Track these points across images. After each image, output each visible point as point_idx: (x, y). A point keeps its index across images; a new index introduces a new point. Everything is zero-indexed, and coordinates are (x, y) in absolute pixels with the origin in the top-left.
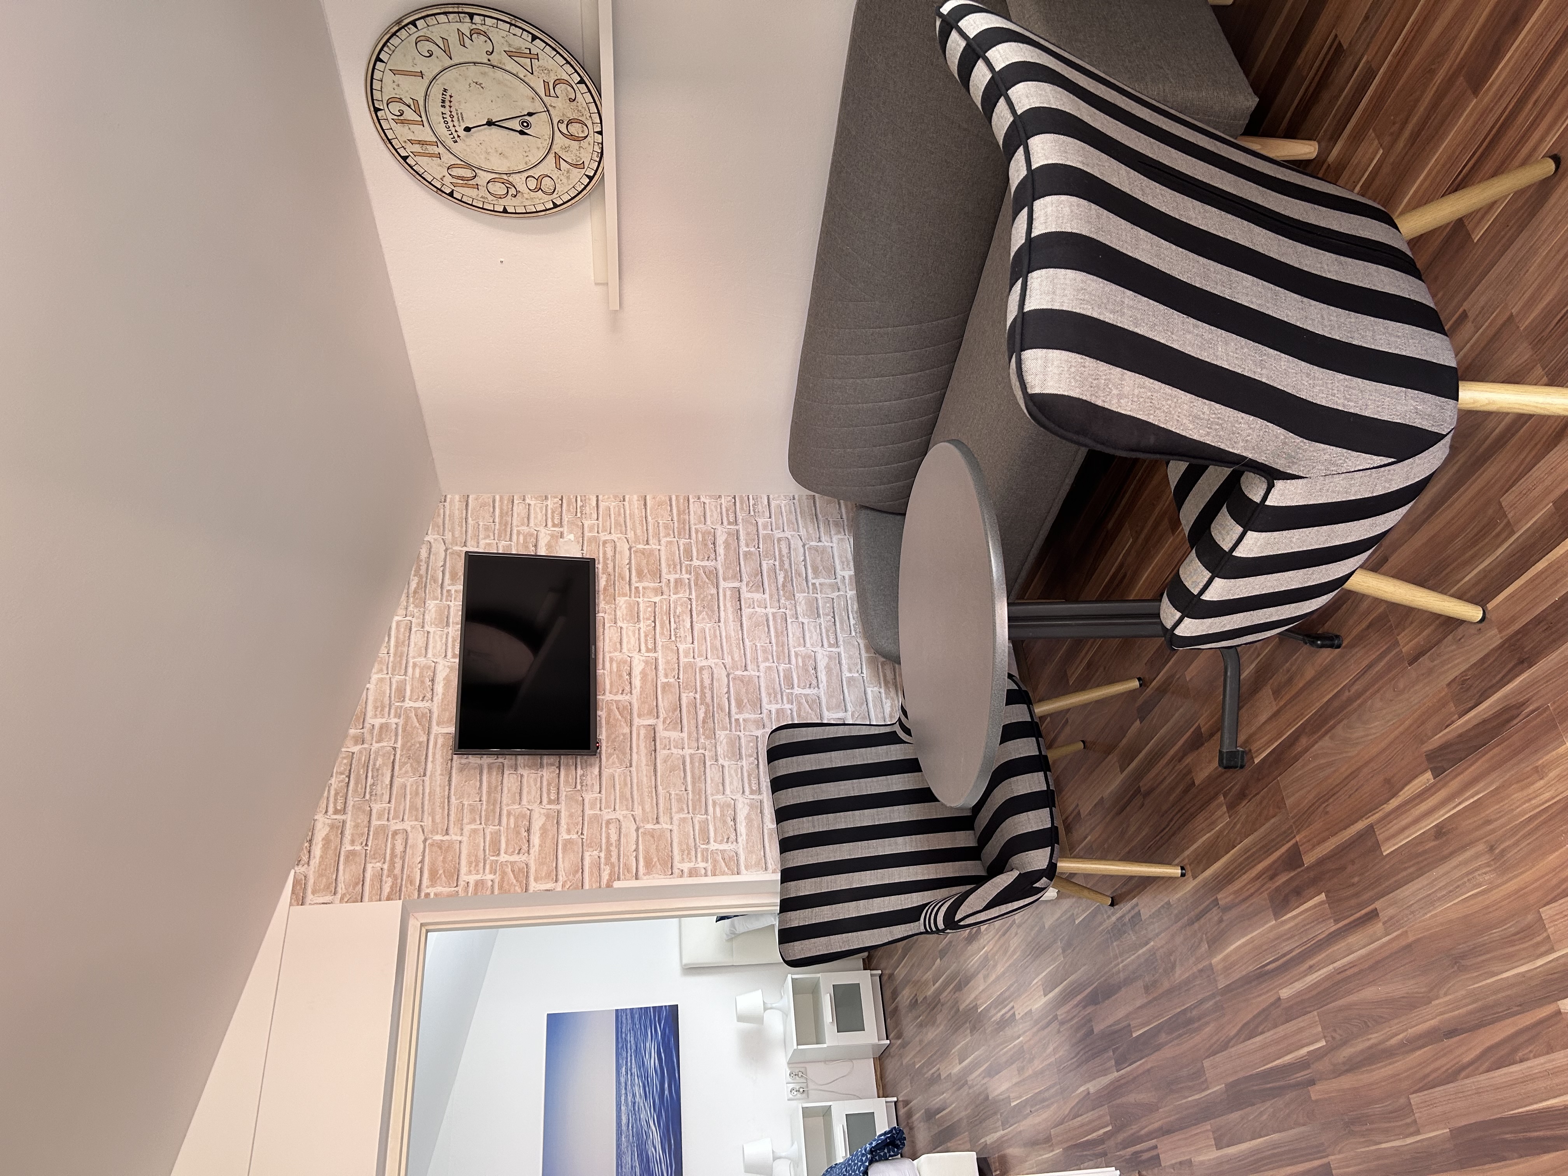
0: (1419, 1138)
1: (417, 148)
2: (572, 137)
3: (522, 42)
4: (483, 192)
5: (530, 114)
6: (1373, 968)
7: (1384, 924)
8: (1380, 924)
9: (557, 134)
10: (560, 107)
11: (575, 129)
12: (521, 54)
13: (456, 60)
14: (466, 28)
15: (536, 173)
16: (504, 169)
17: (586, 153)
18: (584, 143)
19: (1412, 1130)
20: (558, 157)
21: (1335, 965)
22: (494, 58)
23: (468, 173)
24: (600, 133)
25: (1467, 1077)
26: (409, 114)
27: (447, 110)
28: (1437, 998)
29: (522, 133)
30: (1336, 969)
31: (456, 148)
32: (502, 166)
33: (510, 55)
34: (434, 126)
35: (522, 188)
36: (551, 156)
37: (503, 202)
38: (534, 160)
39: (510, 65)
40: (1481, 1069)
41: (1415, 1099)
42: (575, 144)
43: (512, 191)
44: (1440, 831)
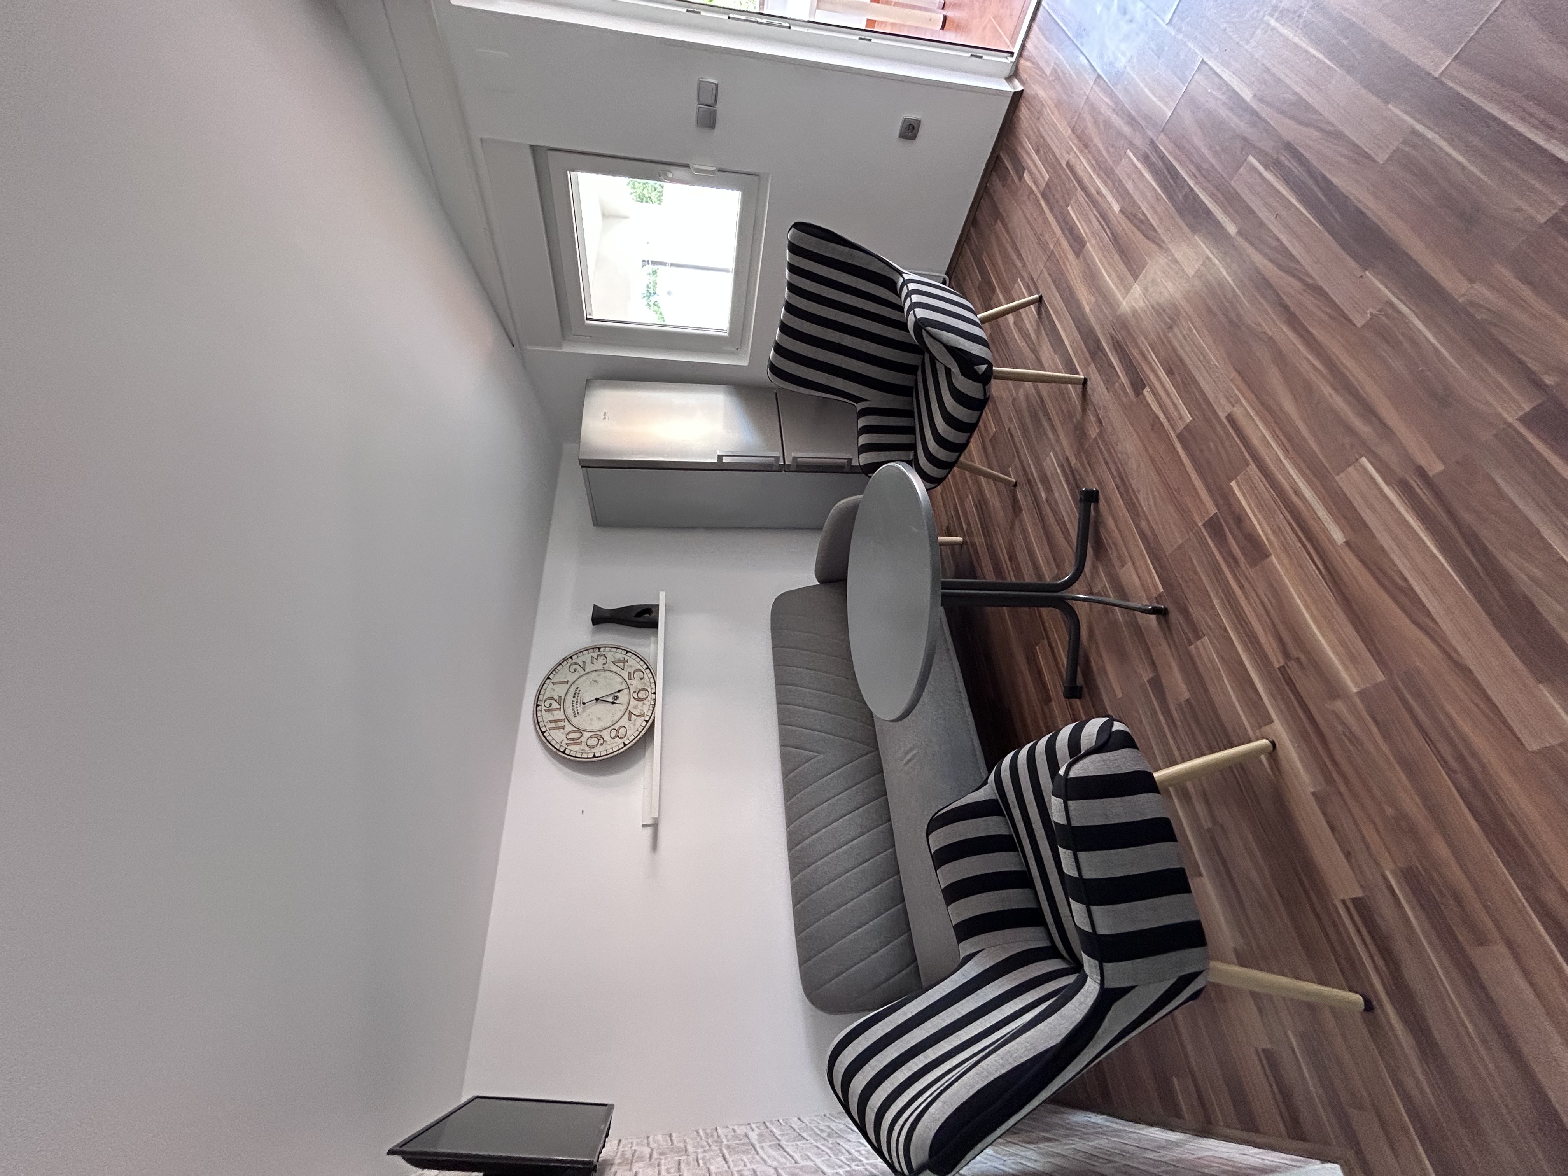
0: (1395, 300)
1: (553, 725)
2: (640, 699)
3: (620, 655)
4: (584, 746)
5: (619, 691)
6: (1268, 409)
7: (1233, 406)
8: (1235, 409)
9: (632, 699)
10: (635, 684)
11: (642, 695)
12: (619, 661)
13: (587, 671)
14: (595, 655)
15: (616, 726)
16: (598, 728)
17: (645, 708)
18: (646, 702)
19: (1390, 311)
20: (630, 713)
21: (1282, 458)
22: (606, 667)
23: (577, 735)
24: (655, 693)
25: (1311, 277)
26: (555, 705)
27: (575, 700)
28: (1265, 333)
29: (613, 703)
30: (1286, 457)
31: (575, 721)
32: (597, 726)
33: (614, 663)
34: (567, 711)
35: (607, 738)
36: (627, 714)
37: (594, 750)
38: (616, 718)
39: (614, 668)
40: (1298, 267)
41: (1359, 322)
42: (640, 703)
43: (601, 741)
44: (1170, 372)
